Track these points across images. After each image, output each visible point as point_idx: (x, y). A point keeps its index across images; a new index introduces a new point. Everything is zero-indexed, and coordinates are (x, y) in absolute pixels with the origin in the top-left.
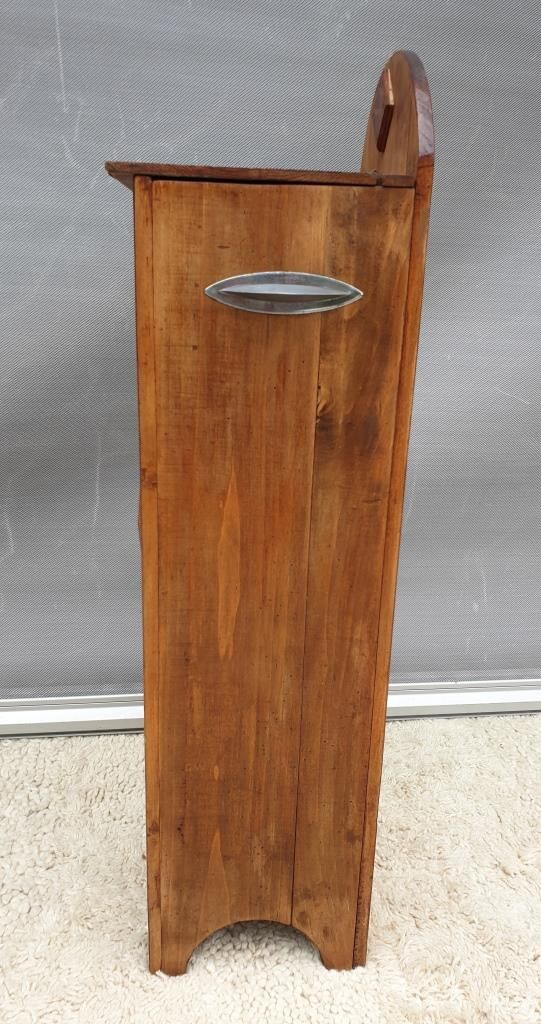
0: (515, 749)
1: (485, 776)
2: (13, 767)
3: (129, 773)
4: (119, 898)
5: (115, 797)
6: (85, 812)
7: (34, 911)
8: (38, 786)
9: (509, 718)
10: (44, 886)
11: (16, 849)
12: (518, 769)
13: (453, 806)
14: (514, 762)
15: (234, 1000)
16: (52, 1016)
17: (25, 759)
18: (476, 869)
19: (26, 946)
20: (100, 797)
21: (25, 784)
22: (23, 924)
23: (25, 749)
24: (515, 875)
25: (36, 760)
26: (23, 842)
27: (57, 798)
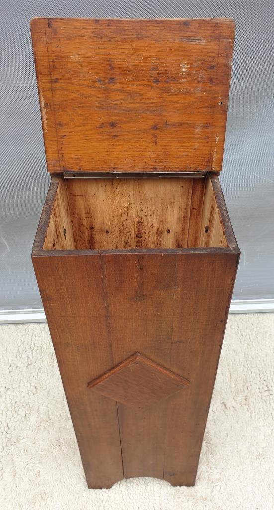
0: (248, 337)
2: (22, 340)
4: (61, 412)
6: (51, 365)
7: (27, 416)
8: (32, 351)
9: (251, 316)
10: (32, 403)
11: (22, 385)
12: (247, 349)
14: (246, 345)
16: (31, 465)
17: (27, 335)
19: (23, 432)
21: (27, 349)
22: (23, 422)
23: (27, 330)
24: (229, 408)
25: (32, 335)
26: (25, 380)
27: (40, 357)
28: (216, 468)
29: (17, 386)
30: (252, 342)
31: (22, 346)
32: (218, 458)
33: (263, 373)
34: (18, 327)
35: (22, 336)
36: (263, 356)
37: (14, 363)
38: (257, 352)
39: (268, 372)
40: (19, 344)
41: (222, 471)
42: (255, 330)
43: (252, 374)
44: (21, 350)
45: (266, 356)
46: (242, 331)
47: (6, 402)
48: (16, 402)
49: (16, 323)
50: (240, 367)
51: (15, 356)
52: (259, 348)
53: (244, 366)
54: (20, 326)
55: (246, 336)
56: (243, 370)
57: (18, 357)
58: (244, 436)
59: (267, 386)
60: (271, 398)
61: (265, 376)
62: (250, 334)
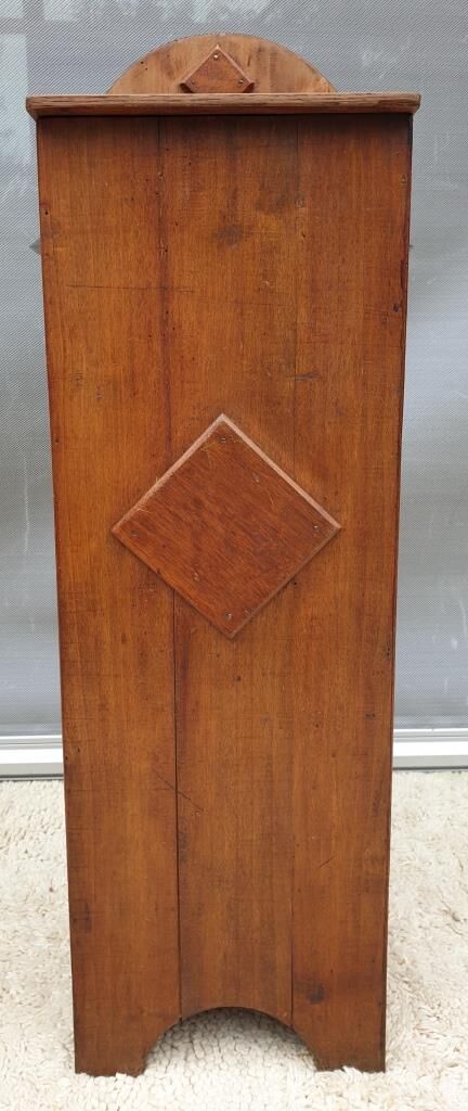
1: (456, 827)
5: (35, 837)
13: (410, 854)
18: (421, 914)
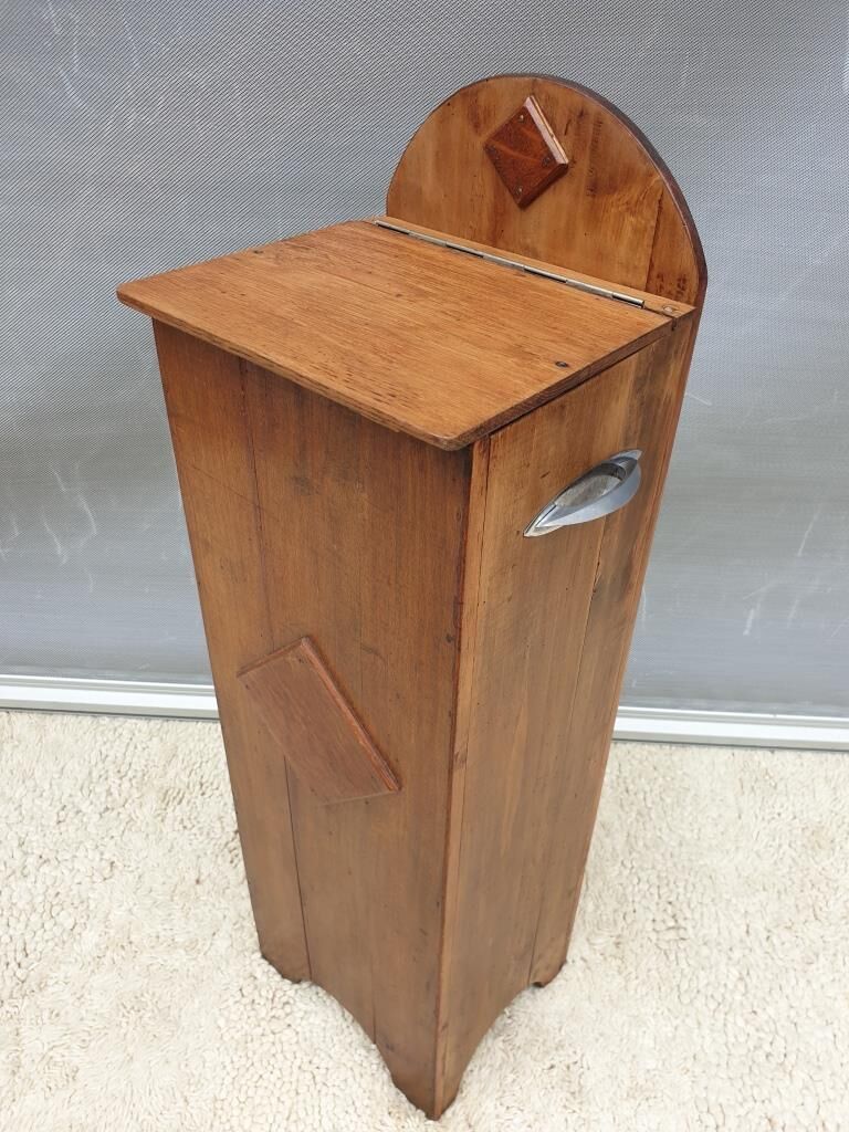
0: (641, 796)
2: (103, 751)
3: (215, 772)
4: (159, 928)
6: (159, 815)
7: (77, 929)
8: (121, 778)
9: (654, 748)
10: (95, 900)
11: (81, 854)
12: (635, 824)
14: (634, 815)
15: (232, 1062)
16: (61, 1050)
17: (117, 743)
19: (59, 968)
20: (178, 799)
21: (110, 773)
22: (64, 942)
23: (120, 730)
24: (573, 961)
25: (128, 744)
26: (89, 845)
27: (136, 795)
28: (522, 1111)
29: (68, 856)
30: (650, 809)
31: (100, 766)
32: (528, 1082)
33: (668, 885)
34: (98, 722)
35: (105, 743)
36: (673, 843)
37: (73, 803)
38: (659, 834)
39: (681, 884)
40: (93, 763)
41: (536, 1120)
42: (661, 780)
43: (641, 885)
44: (95, 774)
45: (681, 844)
46: (629, 781)
47: (33, 891)
48: (58, 894)
49: (95, 713)
50: (614, 865)
51: (78, 787)
52: (664, 825)
53: (622, 863)
54: (105, 720)
55: (635, 794)
56: (620, 873)
57: (86, 791)
58: (601, 1035)
59: (674, 916)
60: (682, 946)
61: (671, 891)
62: (647, 788)
